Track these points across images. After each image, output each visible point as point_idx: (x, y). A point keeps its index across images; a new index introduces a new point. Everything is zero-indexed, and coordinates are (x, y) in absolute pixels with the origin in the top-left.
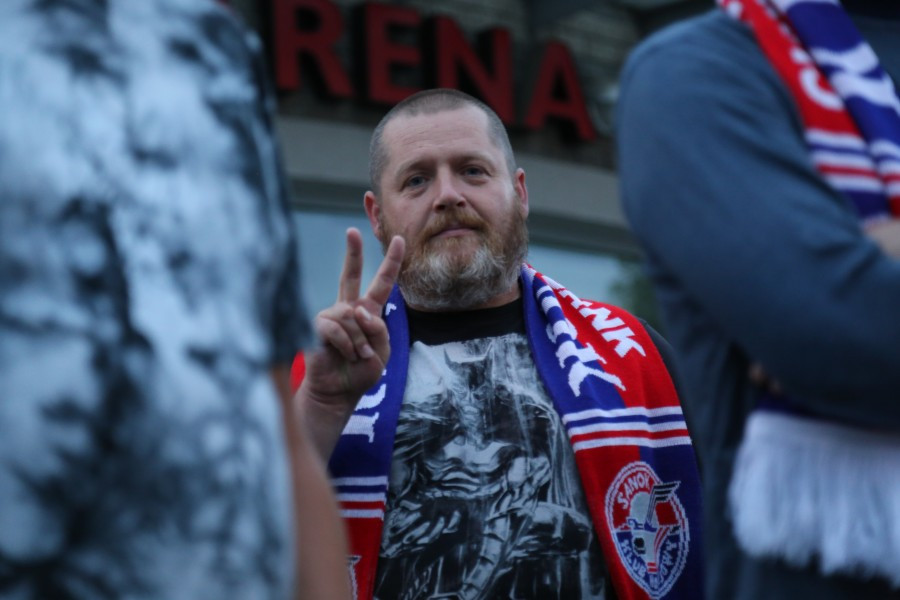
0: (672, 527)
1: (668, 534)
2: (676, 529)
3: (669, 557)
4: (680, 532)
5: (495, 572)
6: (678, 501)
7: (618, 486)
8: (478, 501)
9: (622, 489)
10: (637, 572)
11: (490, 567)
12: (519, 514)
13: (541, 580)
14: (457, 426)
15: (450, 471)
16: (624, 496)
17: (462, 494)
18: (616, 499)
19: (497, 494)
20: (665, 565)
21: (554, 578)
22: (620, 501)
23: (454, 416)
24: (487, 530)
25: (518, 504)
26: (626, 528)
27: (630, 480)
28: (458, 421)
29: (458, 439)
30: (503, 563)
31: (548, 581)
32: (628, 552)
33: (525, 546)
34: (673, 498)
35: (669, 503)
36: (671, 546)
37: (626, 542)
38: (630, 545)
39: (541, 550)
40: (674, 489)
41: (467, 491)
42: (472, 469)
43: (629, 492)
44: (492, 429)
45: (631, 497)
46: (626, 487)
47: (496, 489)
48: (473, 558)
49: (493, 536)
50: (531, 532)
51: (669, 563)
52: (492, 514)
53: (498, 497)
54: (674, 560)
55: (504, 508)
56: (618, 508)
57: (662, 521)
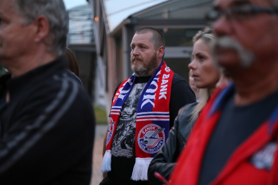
0: (162, 138)
1: (161, 139)
2: (163, 138)
3: (160, 144)
4: (163, 139)
5: (124, 138)
6: (164, 133)
7: (143, 129)
8: (127, 121)
9: (144, 130)
10: (143, 148)
11: (123, 137)
12: (132, 125)
13: (131, 140)
14: (128, 105)
15: (124, 114)
16: (144, 131)
17: (125, 120)
18: (142, 132)
19: (130, 120)
20: (159, 146)
21: (133, 140)
22: (143, 132)
23: (129, 102)
24: (125, 129)
25: (132, 123)
26: (143, 138)
27: (147, 128)
28: (129, 104)
29: (127, 107)
30: (125, 136)
31: (132, 141)
32: (142, 143)
33: (130, 132)
34: (163, 132)
35: (162, 133)
36: (161, 142)
37: (142, 141)
38: (143, 142)
39: (132, 134)
40: (163, 130)
41: (126, 118)
42: (128, 113)
43: (146, 130)
44: (134, 105)
45: (146, 132)
46: (146, 129)
47: (130, 119)
48: (122, 134)
49: (126, 130)
50: (132, 130)
51: (160, 146)
52: (128, 125)
53: (130, 121)
54: (161, 145)
55: (130, 124)
56: (142, 134)
57: (160, 137)
